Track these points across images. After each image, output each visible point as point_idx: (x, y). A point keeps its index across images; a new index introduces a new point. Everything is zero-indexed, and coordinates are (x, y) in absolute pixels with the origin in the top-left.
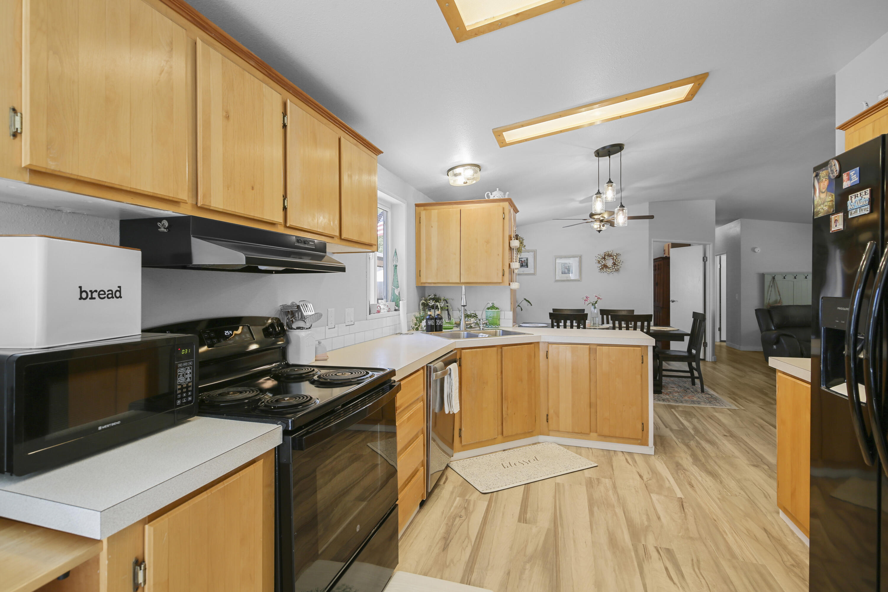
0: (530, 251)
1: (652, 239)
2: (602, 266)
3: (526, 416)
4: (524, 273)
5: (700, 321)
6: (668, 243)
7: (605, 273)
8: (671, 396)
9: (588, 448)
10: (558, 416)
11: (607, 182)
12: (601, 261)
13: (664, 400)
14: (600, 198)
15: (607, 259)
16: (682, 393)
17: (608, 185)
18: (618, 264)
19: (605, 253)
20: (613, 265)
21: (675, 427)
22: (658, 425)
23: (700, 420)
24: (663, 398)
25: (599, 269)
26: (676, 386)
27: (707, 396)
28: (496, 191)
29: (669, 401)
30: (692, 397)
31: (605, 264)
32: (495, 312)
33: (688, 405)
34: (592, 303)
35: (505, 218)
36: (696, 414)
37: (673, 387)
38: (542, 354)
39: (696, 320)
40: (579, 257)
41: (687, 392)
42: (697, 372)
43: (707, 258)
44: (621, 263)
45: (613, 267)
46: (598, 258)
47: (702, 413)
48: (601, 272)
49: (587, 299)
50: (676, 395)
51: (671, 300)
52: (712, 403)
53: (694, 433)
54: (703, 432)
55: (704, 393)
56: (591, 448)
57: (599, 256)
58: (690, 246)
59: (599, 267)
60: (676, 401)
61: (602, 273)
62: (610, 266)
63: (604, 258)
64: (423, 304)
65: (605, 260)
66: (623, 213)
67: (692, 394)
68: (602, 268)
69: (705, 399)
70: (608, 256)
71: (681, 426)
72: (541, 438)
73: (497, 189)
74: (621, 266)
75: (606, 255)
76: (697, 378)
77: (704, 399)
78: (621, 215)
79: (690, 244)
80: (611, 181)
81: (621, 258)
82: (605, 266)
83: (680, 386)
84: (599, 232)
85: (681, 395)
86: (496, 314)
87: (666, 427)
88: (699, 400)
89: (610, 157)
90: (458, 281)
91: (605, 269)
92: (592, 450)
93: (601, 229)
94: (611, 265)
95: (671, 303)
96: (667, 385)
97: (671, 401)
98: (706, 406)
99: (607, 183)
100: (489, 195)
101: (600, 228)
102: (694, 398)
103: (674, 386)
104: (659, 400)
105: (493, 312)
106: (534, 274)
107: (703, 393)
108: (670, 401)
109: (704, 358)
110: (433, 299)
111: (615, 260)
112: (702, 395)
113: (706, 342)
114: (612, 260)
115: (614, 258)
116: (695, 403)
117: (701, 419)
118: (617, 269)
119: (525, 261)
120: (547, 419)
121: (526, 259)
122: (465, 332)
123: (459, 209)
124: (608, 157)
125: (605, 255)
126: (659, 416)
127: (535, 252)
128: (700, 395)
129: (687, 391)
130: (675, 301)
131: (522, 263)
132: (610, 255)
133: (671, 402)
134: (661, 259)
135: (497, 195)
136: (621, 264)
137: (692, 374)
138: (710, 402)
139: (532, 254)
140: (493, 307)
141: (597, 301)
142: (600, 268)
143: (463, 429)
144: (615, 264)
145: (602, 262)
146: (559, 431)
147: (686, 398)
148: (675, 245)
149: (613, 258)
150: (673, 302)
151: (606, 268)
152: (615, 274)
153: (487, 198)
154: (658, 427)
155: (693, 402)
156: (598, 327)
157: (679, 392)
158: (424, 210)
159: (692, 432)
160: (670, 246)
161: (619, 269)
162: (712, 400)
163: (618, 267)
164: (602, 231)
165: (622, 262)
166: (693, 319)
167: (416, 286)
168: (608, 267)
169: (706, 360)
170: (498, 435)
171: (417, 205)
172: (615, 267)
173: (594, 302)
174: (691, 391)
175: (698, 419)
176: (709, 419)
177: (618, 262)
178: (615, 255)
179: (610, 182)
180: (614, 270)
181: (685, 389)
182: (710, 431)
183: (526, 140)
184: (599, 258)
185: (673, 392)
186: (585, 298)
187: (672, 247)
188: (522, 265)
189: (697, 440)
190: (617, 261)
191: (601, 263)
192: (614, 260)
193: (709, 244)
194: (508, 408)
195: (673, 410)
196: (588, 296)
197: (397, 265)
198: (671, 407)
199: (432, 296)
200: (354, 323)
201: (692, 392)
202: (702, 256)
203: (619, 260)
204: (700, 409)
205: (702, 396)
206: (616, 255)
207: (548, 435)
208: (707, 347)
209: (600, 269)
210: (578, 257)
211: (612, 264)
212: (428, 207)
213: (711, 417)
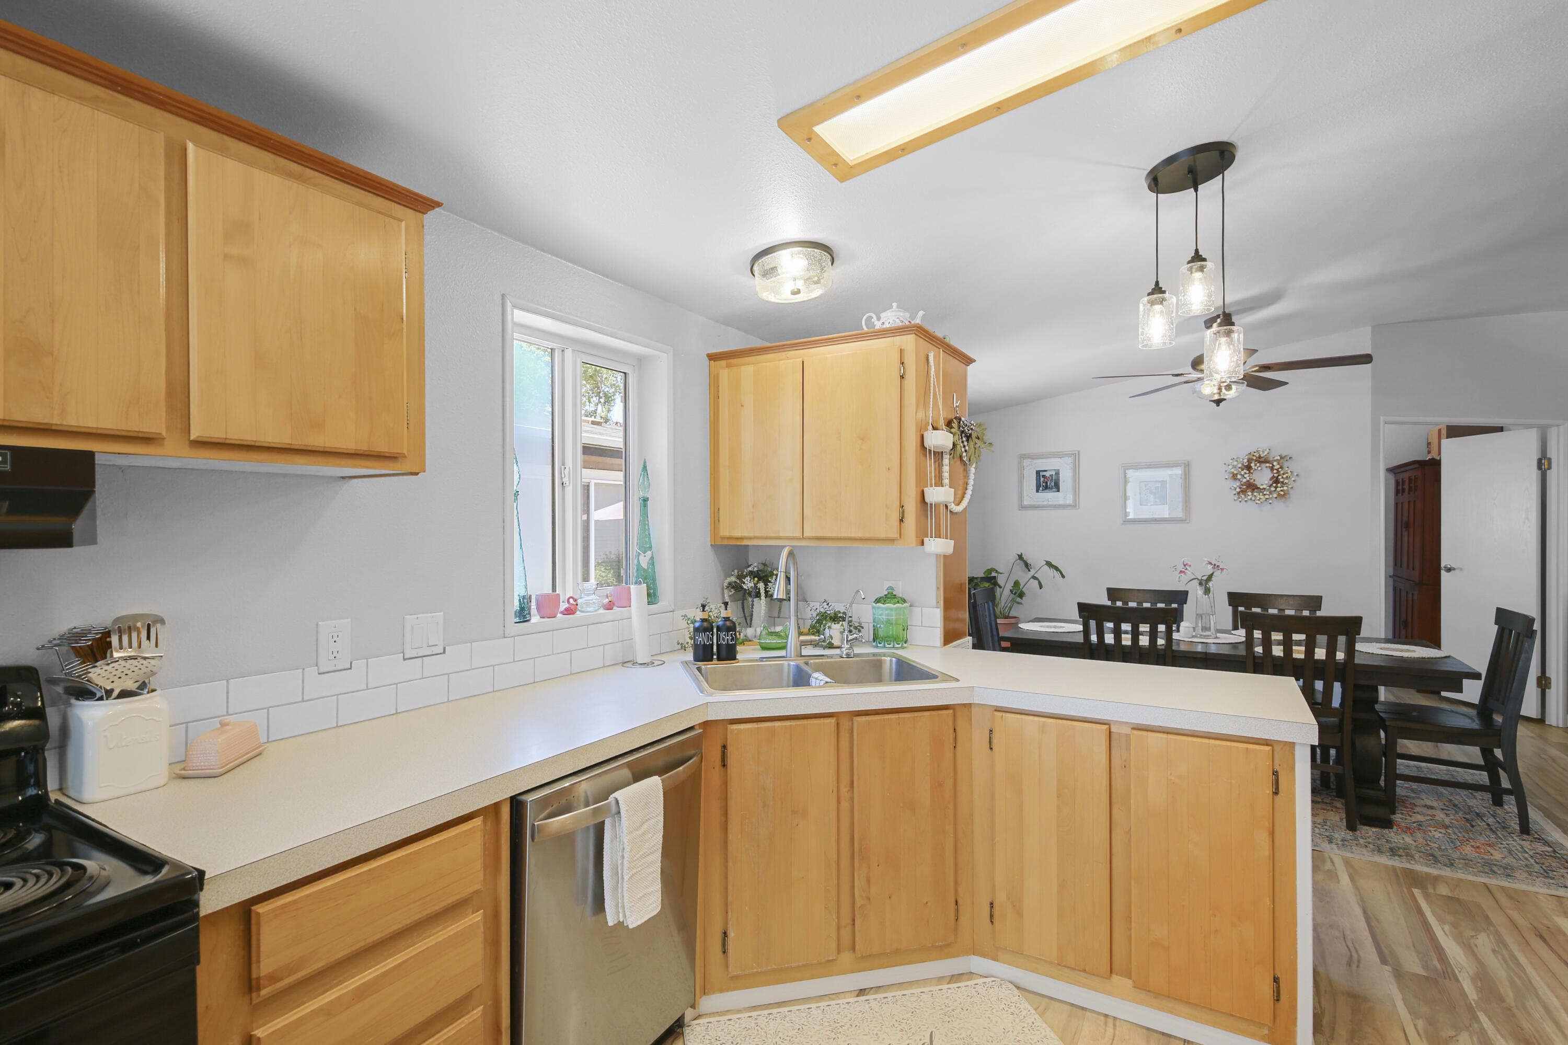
0: (1066, 454)
1: (1382, 418)
2: (1242, 485)
3: (927, 903)
4: (1050, 503)
5: (1518, 634)
6: (1439, 427)
7: (1250, 502)
8: (1421, 840)
9: (1106, 1016)
10: (1019, 913)
11: (1190, 259)
12: (1241, 475)
13: (1393, 852)
14: (1161, 303)
15: (1255, 470)
16: (1457, 831)
17: (1191, 269)
18: (1286, 481)
19: (1250, 454)
20: (1271, 482)
21: (1412, 963)
22: (1357, 951)
23: (1505, 945)
24: (1393, 845)
25: (1235, 494)
26: (1441, 804)
27: (1540, 848)
28: (891, 310)
29: (1410, 856)
30: (1489, 848)
31: (1252, 481)
32: (891, 609)
33: (1471, 878)
34: (1200, 579)
35: (907, 377)
36: (1496, 917)
37: (1432, 808)
38: (979, 738)
39: (1506, 633)
40: (1183, 467)
41: (1473, 826)
42: (1506, 775)
43: (1550, 460)
44: (1293, 479)
45: (1273, 489)
46: (1230, 467)
47: (1514, 914)
48: (1240, 502)
49: (1186, 569)
50: (1437, 835)
51: (1442, 565)
52: (1552, 878)
53: (1475, 997)
54: (1510, 997)
55: (1530, 838)
56: (1115, 1018)
57: (1235, 463)
58: (1502, 431)
59: (1235, 489)
60: (1434, 859)
61: (1243, 502)
62: (1265, 486)
63: (1249, 468)
64: (731, 586)
65: (1250, 473)
66: (1231, 343)
67: (1488, 837)
68: (1242, 491)
69: (1532, 861)
70: (1259, 462)
71: (1436, 962)
72: (977, 963)
73: (893, 304)
74: (1291, 484)
75: (1253, 459)
76: (1508, 792)
77: (1527, 859)
78: (1224, 347)
79: (1502, 427)
80: (1201, 256)
81: (1289, 466)
82: (1251, 487)
83: (1455, 805)
84: (1218, 405)
85: (1453, 836)
86: (894, 615)
87: (1384, 961)
88: (1510, 860)
89: (1196, 190)
90: (799, 534)
91: (1250, 493)
92: (1115, 1025)
93: (1222, 397)
94: (1266, 482)
95: (1443, 573)
96: (1413, 798)
97: (1417, 856)
98: (1533, 885)
99: (1189, 262)
100: (873, 320)
101: (1219, 394)
102: (1492, 851)
103: (1435, 804)
104: (1380, 851)
105: (887, 609)
106: (1073, 506)
107: (1525, 837)
108: (1412, 857)
109: (1539, 717)
110: (753, 574)
111: (1278, 472)
112: (1523, 843)
113: (1547, 675)
114: (1269, 470)
115: (1276, 468)
116: (1494, 872)
117: (1508, 939)
118: (1282, 493)
119: (1052, 477)
120: (992, 916)
121: (1054, 474)
122: (792, 663)
123: (800, 361)
124: (1192, 189)
125: (1250, 461)
126: (1365, 913)
127: (1076, 457)
128: (1514, 840)
129: (1474, 824)
130: (1454, 569)
131: (1047, 483)
132: (1261, 460)
133: (1416, 862)
134: (1417, 466)
135: (890, 318)
136: (1294, 481)
137: (1494, 778)
138: (1546, 873)
139: (1069, 460)
140: (890, 597)
141: (1212, 574)
142: (1238, 490)
143: (731, 934)
144: (1277, 481)
145: (1243, 476)
146: (1022, 954)
147: (1468, 850)
148: (1455, 431)
149: (1271, 465)
150: (1449, 570)
151: (1253, 491)
152: (1279, 505)
153: (865, 329)
154: (1355, 955)
155: (1490, 867)
156: (1217, 638)
157: (1446, 827)
158: (727, 367)
159: (1472, 993)
160: (1444, 432)
161: (1288, 494)
162: (1554, 864)
163: (1285, 488)
164: (1223, 402)
165: (1297, 475)
166: (1497, 626)
167: (711, 545)
168: (1259, 488)
169: (1547, 723)
170: (839, 951)
171: (713, 357)
172: (1276, 487)
173: (1205, 578)
174: (1488, 825)
175: (1500, 940)
176: (1538, 940)
177: (1284, 476)
178: (1277, 460)
179: (1197, 257)
180: (1275, 495)
181: (1467, 816)
182: (1538, 996)
183: (903, 150)
184: (1234, 467)
185: (1430, 826)
186: (1181, 568)
187: (1449, 436)
188: (1047, 485)
189: (1483, 1033)
190: (1283, 474)
191: (1239, 480)
192: (1275, 471)
193: (1558, 426)
194: (868, 881)
195: (1417, 892)
196: (1189, 563)
197: (648, 498)
198: (1415, 880)
199: (754, 568)
200: (444, 649)
201: (1491, 829)
202: (1535, 455)
203: (1289, 471)
204: (1510, 897)
205: (1522, 848)
206: (1279, 460)
207: (995, 959)
208: (1549, 688)
209: (1239, 493)
210: (1180, 466)
211: (1270, 480)
212: (736, 360)
213: (1546, 936)
